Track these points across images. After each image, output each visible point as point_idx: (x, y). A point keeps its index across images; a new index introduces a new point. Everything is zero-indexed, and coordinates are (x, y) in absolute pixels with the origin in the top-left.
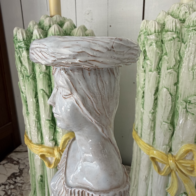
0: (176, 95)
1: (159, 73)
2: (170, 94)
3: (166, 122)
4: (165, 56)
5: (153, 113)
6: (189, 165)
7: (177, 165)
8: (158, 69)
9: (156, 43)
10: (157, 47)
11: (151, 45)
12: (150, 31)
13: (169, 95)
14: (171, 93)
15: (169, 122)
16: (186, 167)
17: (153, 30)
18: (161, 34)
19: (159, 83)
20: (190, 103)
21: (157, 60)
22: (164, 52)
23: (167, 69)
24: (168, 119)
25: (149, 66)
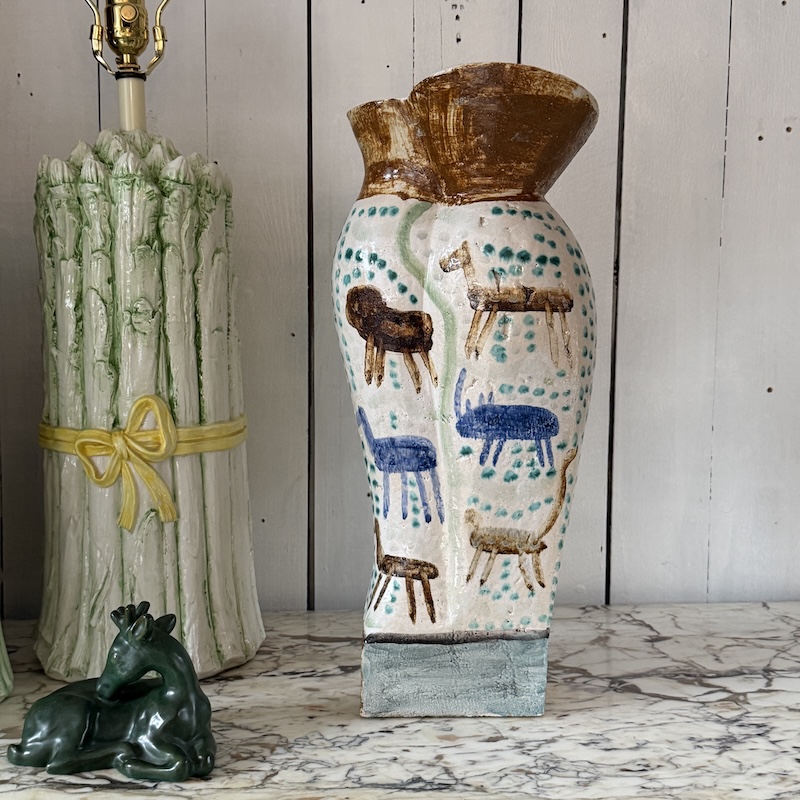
0: (113, 302)
1: (80, 262)
2: (103, 300)
3: (101, 361)
4: (86, 228)
5: (77, 350)
6: (150, 439)
7: (126, 441)
8: (78, 256)
9: (68, 202)
10: (71, 210)
11: (58, 206)
12: (55, 179)
13: (101, 302)
14: (104, 298)
15: (107, 359)
16: (146, 443)
17: (59, 177)
18: (76, 185)
19: (81, 283)
20: (136, 312)
21: (74, 236)
22: (85, 221)
23: (93, 253)
24: (104, 354)
25: (59, 248)
